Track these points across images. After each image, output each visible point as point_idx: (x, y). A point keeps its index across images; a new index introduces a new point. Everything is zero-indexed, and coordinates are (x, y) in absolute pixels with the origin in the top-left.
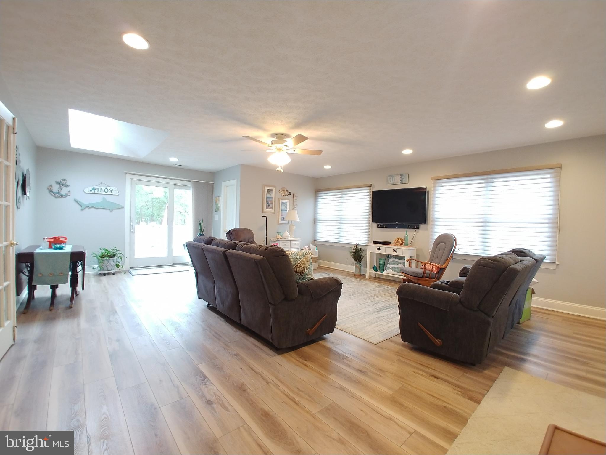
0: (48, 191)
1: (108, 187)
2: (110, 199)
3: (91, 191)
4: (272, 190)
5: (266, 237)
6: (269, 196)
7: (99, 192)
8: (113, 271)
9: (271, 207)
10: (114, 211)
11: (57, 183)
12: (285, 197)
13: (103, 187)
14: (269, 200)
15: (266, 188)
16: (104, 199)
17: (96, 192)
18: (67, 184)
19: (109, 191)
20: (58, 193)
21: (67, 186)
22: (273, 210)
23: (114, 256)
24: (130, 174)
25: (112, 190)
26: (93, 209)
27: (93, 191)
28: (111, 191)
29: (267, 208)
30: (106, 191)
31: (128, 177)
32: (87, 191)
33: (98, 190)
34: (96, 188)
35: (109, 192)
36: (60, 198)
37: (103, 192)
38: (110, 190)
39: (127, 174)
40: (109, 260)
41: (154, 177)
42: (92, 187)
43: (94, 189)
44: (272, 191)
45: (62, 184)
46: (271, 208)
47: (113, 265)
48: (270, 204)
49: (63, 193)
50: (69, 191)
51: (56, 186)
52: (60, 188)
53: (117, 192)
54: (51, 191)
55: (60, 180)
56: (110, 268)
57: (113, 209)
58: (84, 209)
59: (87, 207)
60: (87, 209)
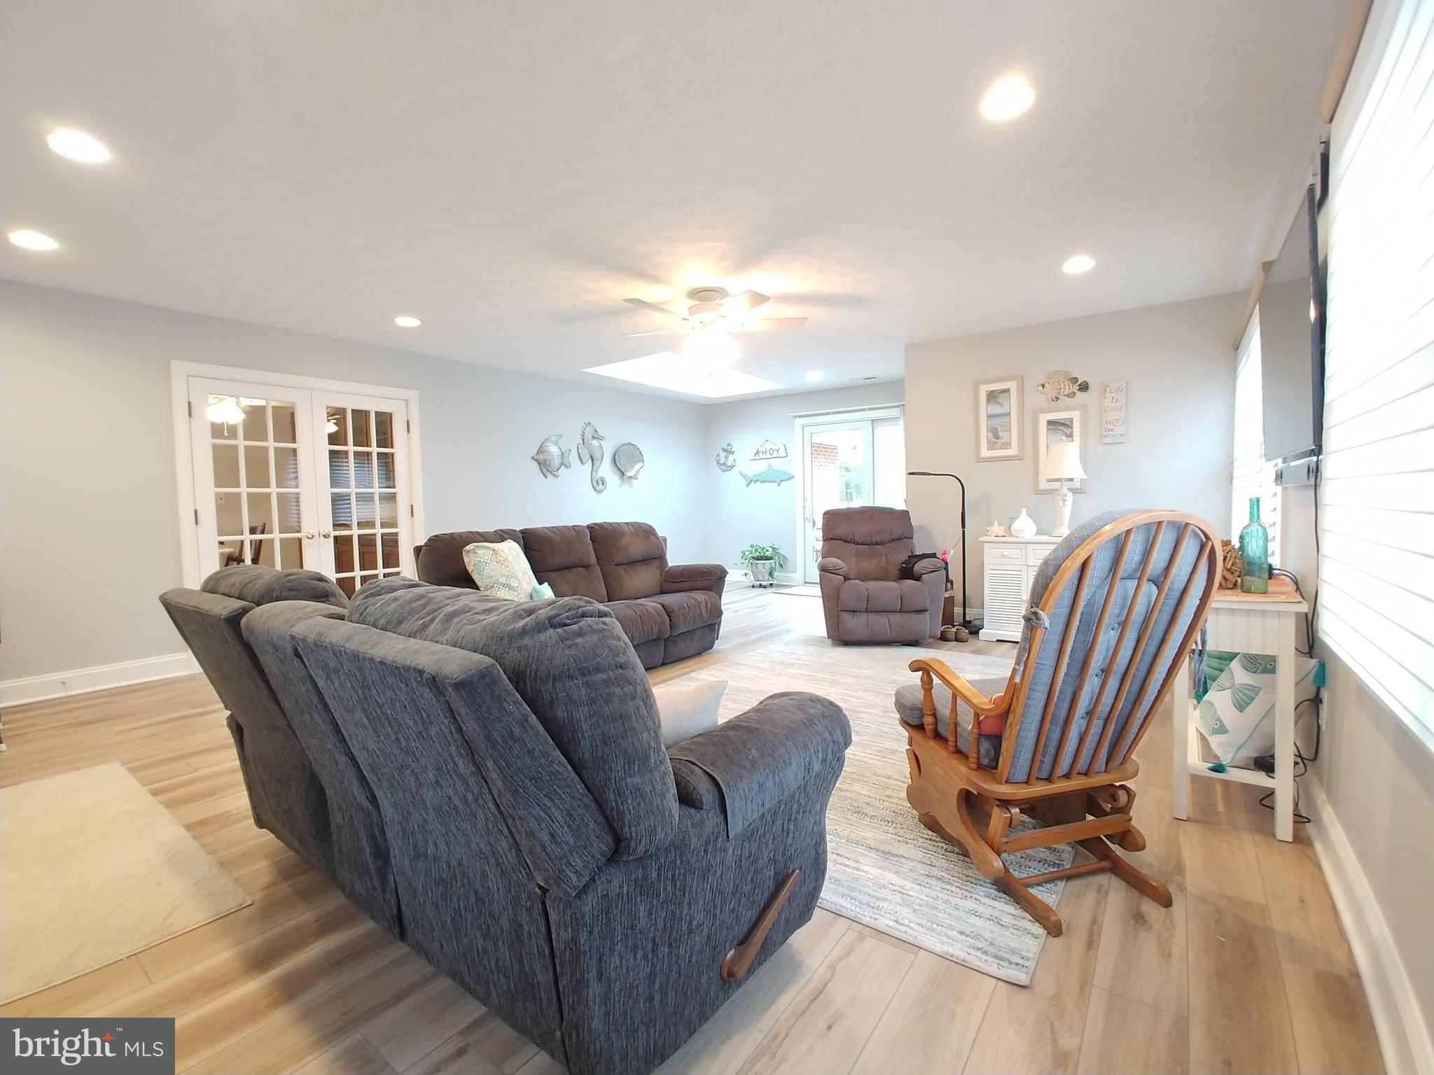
0: (716, 463)
1: (773, 447)
2: (777, 464)
3: (755, 455)
4: (1007, 391)
5: (964, 532)
6: (995, 409)
7: (764, 456)
8: (764, 583)
9: (1007, 443)
10: (782, 483)
11: (724, 450)
12: (1065, 401)
13: (767, 447)
14: (995, 422)
15: (984, 390)
16: (770, 466)
17: (761, 457)
18: (732, 450)
20: (724, 464)
21: (733, 453)
22: (1013, 451)
23: (769, 558)
24: (800, 416)
25: (777, 449)
26: (758, 483)
27: (757, 455)
28: (778, 451)
29: (991, 446)
30: (771, 453)
31: (798, 423)
32: (751, 456)
33: (763, 453)
34: (760, 449)
35: (775, 455)
36: (727, 471)
37: (769, 456)
38: (775, 450)
40: (758, 564)
41: (835, 413)
42: (756, 450)
43: (758, 452)
44: (1006, 394)
45: (729, 452)
46: (1007, 445)
47: (764, 572)
48: (1001, 434)
49: (729, 464)
50: (734, 460)
51: (723, 455)
52: (726, 457)
53: (783, 453)
54: (718, 463)
55: (725, 447)
56: (761, 578)
57: (781, 481)
58: (749, 484)
59: (752, 481)
60: (752, 483)
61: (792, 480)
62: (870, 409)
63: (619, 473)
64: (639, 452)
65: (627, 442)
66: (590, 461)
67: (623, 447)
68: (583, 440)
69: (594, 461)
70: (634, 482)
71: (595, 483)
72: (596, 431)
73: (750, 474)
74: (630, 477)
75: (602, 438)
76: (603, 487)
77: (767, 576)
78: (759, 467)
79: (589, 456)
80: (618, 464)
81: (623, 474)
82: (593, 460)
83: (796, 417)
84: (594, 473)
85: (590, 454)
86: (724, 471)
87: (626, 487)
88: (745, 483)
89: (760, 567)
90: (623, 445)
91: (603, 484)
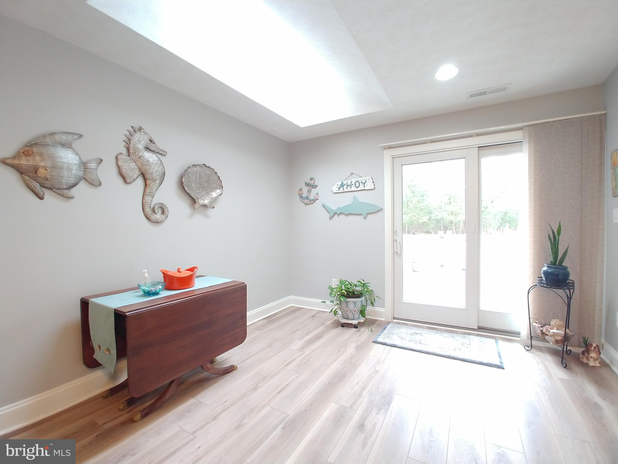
0: (298, 197)
1: (359, 179)
2: (362, 197)
3: (339, 189)
7: (349, 189)
8: (355, 322)
10: (369, 216)
11: (307, 184)
13: (353, 180)
16: (355, 198)
17: (346, 190)
18: (315, 184)
19: (361, 184)
20: (307, 198)
23: (359, 295)
24: (390, 147)
25: (364, 182)
26: (342, 216)
27: (342, 189)
28: (364, 184)
30: (357, 185)
31: (388, 154)
32: (335, 189)
33: (348, 186)
34: (345, 182)
35: (362, 187)
36: (310, 204)
37: (354, 188)
38: (362, 182)
39: (385, 149)
40: (347, 301)
42: (340, 183)
43: (342, 185)
45: (311, 186)
47: (355, 311)
49: (312, 197)
50: (317, 194)
51: (305, 189)
52: (309, 191)
53: (370, 185)
54: (301, 197)
55: (308, 181)
56: (350, 316)
57: (368, 214)
58: (333, 217)
59: (335, 213)
60: (336, 216)
61: (379, 214)
62: (478, 135)
63: (188, 201)
64: (216, 177)
65: (201, 163)
66: (140, 181)
67: (194, 169)
68: (128, 149)
69: (148, 182)
70: (210, 211)
71: (148, 210)
72: (151, 141)
73: (334, 208)
74: (205, 206)
75: (162, 153)
76: (163, 217)
77: (357, 315)
78: (345, 200)
79: (137, 173)
80: (186, 189)
81: (194, 201)
82: (145, 180)
83: (385, 148)
84: (147, 198)
85: (140, 170)
86: (306, 204)
87: (198, 218)
88: (328, 216)
89: (351, 306)
90: (194, 166)
91: (163, 213)
